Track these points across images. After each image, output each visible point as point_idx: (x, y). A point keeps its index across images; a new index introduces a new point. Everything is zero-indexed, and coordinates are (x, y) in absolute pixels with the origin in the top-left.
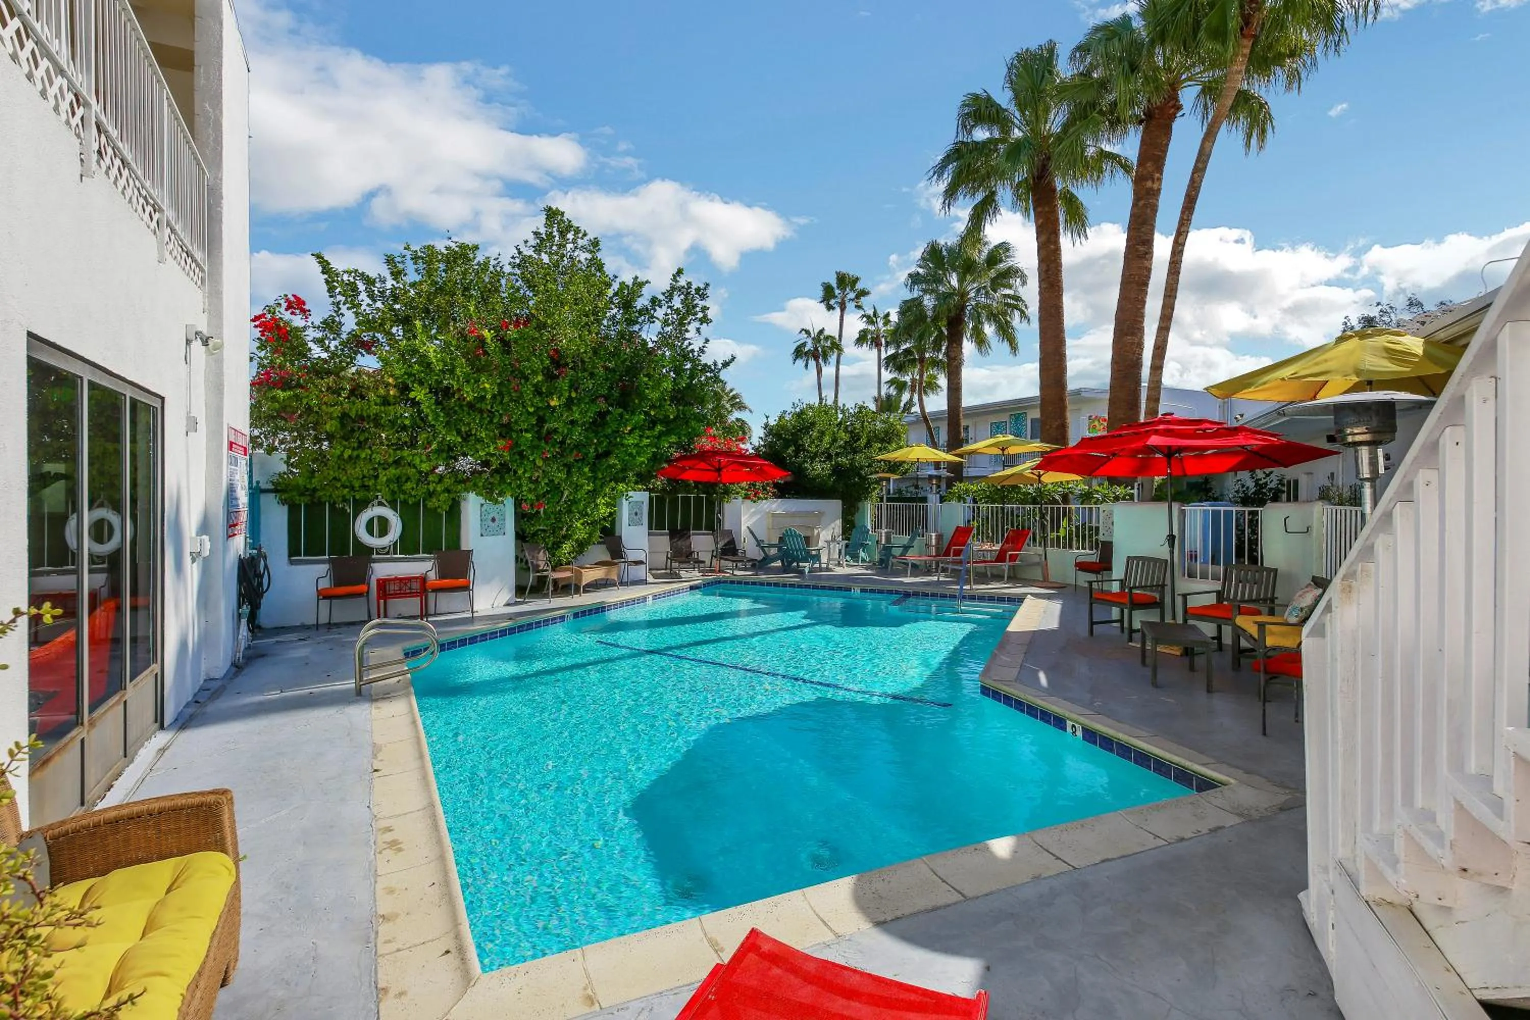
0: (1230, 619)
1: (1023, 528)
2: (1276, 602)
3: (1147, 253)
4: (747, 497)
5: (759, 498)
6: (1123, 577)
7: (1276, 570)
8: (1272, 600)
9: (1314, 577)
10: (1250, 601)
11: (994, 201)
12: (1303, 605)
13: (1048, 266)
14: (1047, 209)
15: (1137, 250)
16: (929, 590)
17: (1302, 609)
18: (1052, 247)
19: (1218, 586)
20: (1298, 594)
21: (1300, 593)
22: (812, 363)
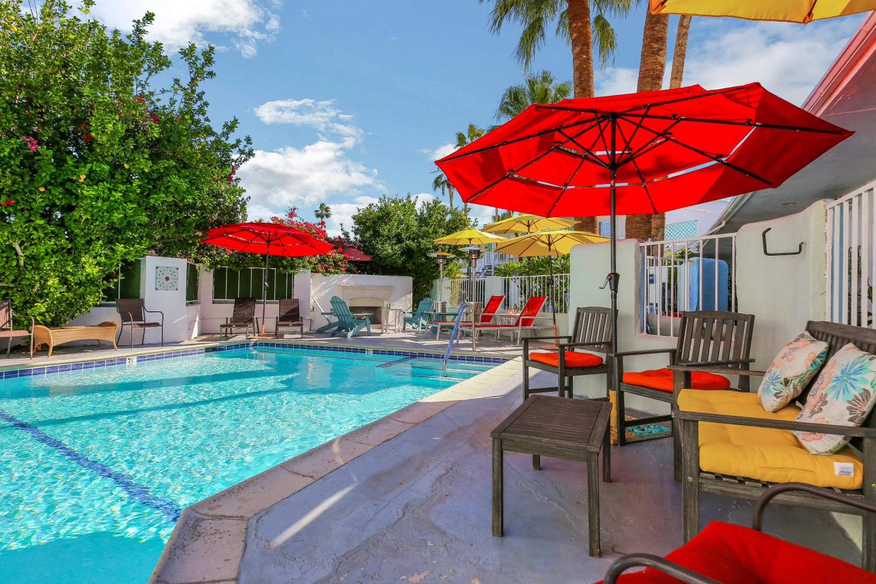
0: (671, 392)
1: (540, 296)
2: (752, 367)
3: (660, 50)
4: (315, 271)
5: (330, 273)
6: (571, 333)
7: (753, 317)
8: (746, 364)
9: (810, 323)
10: (716, 364)
11: (540, 26)
12: (789, 374)
13: (581, 74)
14: (580, 24)
15: (651, 47)
16: (432, 352)
17: (786, 382)
18: (585, 56)
19: (672, 343)
20: (781, 353)
21: (786, 350)
22: (446, 190)
